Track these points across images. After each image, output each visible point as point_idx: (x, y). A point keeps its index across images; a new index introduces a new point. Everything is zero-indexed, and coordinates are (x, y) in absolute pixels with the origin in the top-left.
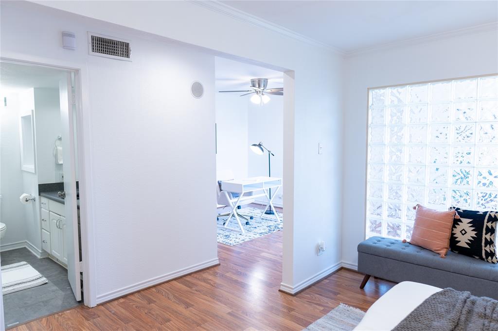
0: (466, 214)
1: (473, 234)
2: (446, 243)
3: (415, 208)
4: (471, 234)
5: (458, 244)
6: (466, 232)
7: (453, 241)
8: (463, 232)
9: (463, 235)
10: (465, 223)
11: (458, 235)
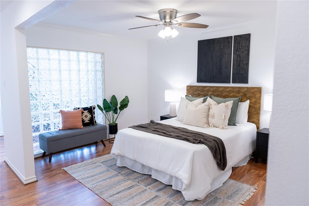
0: (85, 109)
1: (90, 116)
2: (81, 123)
3: (59, 113)
4: (89, 116)
5: (85, 122)
6: (87, 116)
7: (83, 121)
8: (86, 116)
9: (86, 117)
10: (86, 113)
11: (85, 119)
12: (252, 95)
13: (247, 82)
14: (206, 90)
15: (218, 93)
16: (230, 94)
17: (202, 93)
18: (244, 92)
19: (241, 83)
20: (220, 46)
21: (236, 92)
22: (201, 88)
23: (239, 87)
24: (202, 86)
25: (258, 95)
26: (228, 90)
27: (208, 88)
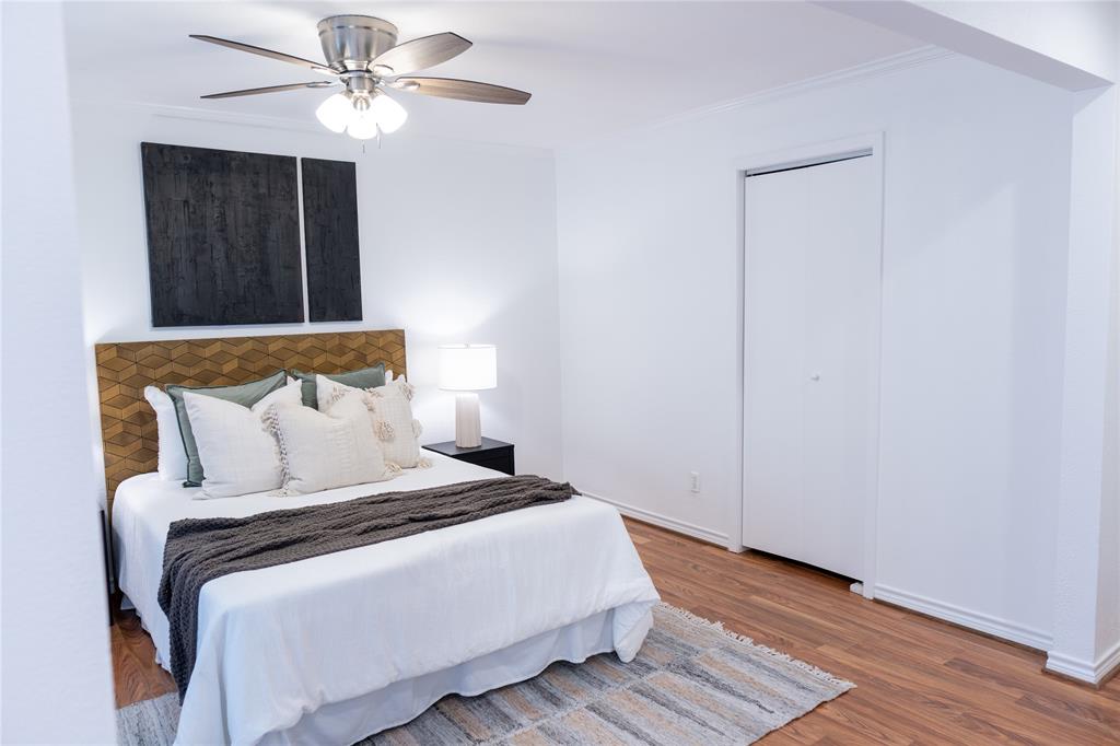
12: (382, 354)
13: (359, 318)
14: (207, 355)
15: (266, 364)
16: (312, 359)
17: (192, 372)
18: (359, 347)
19: (343, 320)
20: (256, 185)
21: (331, 352)
22: (184, 349)
23: (339, 334)
24: (187, 341)
25: (399, 355)
26: (302, 346)
27: (217, 348)
